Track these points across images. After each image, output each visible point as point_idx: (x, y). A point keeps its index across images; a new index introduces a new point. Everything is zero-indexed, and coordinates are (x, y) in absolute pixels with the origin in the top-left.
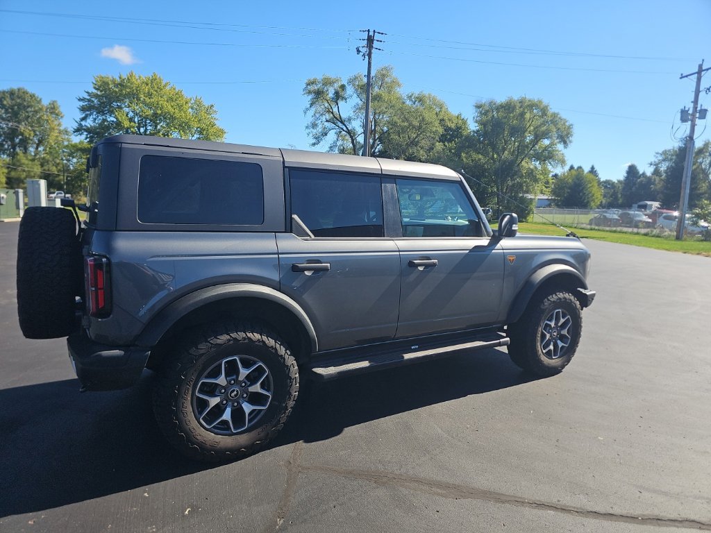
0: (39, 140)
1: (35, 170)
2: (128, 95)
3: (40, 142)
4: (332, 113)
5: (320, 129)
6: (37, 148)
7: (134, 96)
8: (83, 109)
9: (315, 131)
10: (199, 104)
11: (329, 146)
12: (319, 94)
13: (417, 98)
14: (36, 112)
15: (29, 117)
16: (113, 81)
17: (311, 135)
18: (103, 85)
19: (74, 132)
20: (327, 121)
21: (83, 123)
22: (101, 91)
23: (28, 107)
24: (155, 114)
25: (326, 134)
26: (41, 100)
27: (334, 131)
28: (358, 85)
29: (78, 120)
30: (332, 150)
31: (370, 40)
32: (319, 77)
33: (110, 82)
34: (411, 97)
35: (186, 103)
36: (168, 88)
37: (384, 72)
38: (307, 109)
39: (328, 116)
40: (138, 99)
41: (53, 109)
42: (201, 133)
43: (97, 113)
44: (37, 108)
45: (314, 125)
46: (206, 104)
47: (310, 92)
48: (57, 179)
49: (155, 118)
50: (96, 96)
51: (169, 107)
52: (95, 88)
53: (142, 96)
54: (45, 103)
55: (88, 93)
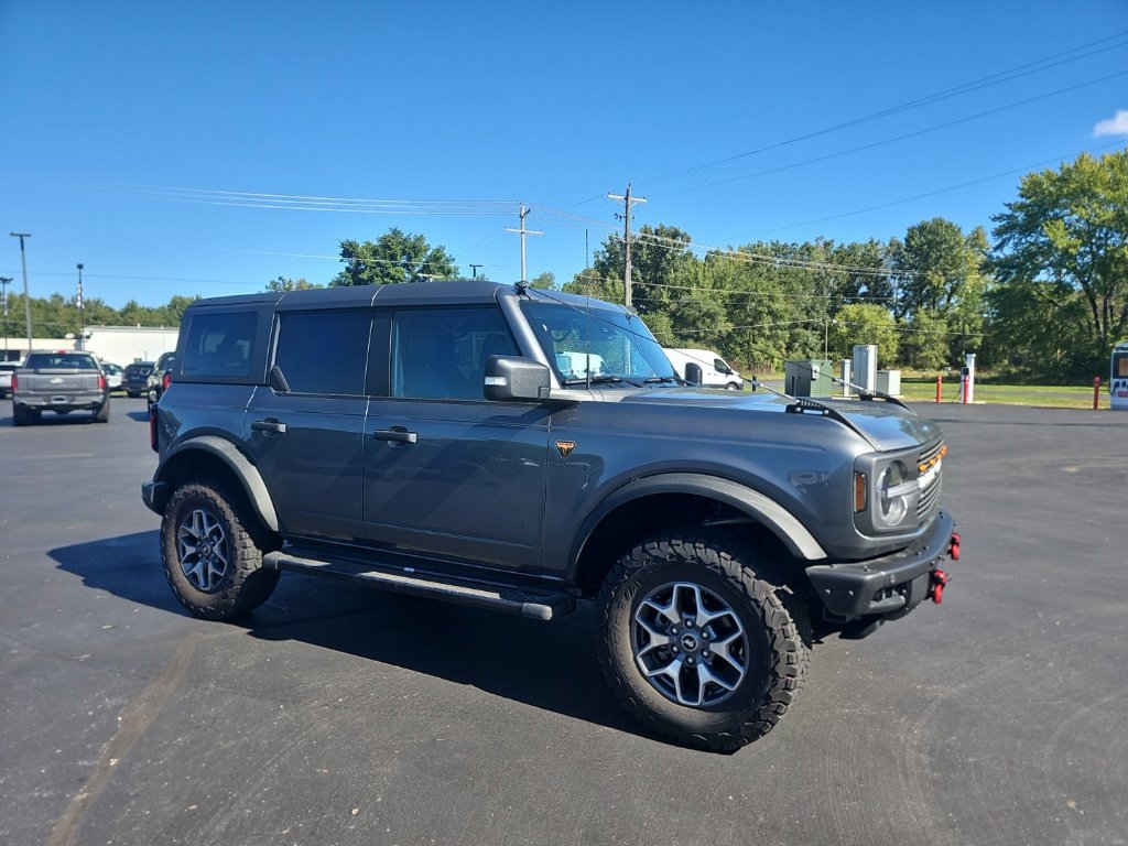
0: (952, 288)
1: (938, 331)
2: (1073, 196)
3: (954, 290)
6: (949, 300)
7: (1086, 192)
8: (999, 232)
14: (951, 248)
15: (941, 256)
16: (1049, 176)
18: (1032, 189)
19: (980, 270)
21: (996, 254)
22: (1030, 198)
23: (941, 243)
26: (959, 229)
33: (1044, 180)
40: (1094, 196)
41: (975, 240)
43: (1021, 234)
44: (952, 243)
48: (968, 342)
50: (1022, 207)
52: (1022, 196)
53: (1098, 189)
54: (966, 233)
55: (1009, 205)
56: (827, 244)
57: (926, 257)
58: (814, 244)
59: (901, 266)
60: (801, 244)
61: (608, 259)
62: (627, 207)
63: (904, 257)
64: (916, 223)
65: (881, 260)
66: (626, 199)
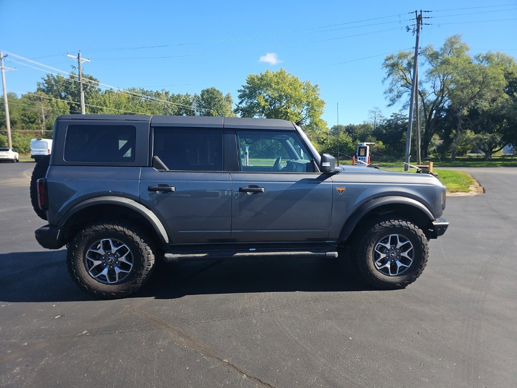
2: (265, 85)
4: (406, 79)
5: (395, 93)
7: (268, 85)
8: (240, 97)
9: (392, 95)
10: (308, 85)
11: (403, 105)
12: (394, 66)
13: (485, 57)
14: (219, 101)
15: (216, 104)
16: (257, 77)
17: (388, 98)
18: (251, 81)
20: (402, 86)
21: (240, 105)
22: (250, 84)
23: (216, 98)
24: (280, 96)
25: (400, 96)
26: (222, 93)
27: (407, 93)
28: (429, 55)
29: (237, 104)
30: (405, 109)
31: (419, 19)
32: (396, 53)
33: (255, 78)
34: (478, 57)
35: (300, 86)
36: (289, 77)
37: (453, 40)
38: (385, 79)
39: (403, 82)
40: (271, 87)
41: (228, 99)
42: (308, 105)
43: (248, 98)
44: (220, 99)
45: (391, 91)
46: (313, 85)
47: (387, 66)
49: (280, 98)
50: (248, 88)
51: (289, 90)
52: (247, 83)
53: (273, 84)
54: (224, 95)
55: (243, 86)
56: (166, 93)
57: (209, 104)
58: (161, 92)
59: (200, 106)
60: (155, 91)
61: (47, 88)
62: (79, 62)
63: (201, 103)
64: (205, 89)
65: (192, 103)
66: (78, 58)
